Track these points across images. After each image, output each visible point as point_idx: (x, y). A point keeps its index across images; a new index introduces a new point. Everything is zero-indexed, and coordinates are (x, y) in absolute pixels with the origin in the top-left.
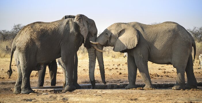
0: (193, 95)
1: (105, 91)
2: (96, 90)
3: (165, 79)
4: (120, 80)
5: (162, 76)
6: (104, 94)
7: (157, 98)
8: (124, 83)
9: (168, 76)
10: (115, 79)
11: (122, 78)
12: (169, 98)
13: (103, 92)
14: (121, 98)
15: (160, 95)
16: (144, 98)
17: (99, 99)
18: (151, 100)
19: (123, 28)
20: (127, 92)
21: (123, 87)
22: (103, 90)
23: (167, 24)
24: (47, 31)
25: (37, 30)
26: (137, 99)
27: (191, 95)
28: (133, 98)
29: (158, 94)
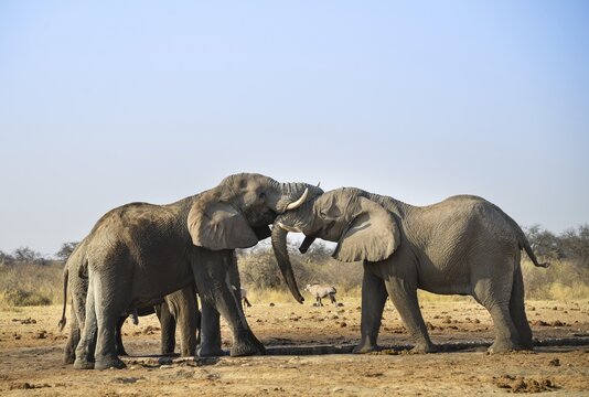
0: (512, 362)
1: (305, 359)
2: (286, 358)
3: (448, 333)
4: (342, 337)
5: (441, 329)
6: (303, 365)
7: (430, 370)
8: (353, 343)
9: (456, 328)
10: (330, 336)
11: (346, 332)
12: (458, 370)
13: (302, 362)
14: (344, 371)
15: (436, 366)
16: (398, 371)
17: (292, 374)
18: (415, 375)
19: (364, 209)
20: (358, 361)
21: (350, 350)
22: (301, 357)
23: (457, 203)
24: (154, 224)
25: (131, 222)
26: (381, 374)
27: (509, 362)
28: (373, 372)
29: (432, 362)
